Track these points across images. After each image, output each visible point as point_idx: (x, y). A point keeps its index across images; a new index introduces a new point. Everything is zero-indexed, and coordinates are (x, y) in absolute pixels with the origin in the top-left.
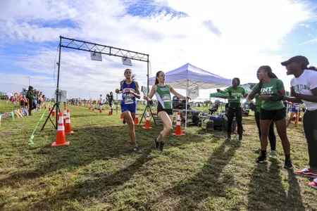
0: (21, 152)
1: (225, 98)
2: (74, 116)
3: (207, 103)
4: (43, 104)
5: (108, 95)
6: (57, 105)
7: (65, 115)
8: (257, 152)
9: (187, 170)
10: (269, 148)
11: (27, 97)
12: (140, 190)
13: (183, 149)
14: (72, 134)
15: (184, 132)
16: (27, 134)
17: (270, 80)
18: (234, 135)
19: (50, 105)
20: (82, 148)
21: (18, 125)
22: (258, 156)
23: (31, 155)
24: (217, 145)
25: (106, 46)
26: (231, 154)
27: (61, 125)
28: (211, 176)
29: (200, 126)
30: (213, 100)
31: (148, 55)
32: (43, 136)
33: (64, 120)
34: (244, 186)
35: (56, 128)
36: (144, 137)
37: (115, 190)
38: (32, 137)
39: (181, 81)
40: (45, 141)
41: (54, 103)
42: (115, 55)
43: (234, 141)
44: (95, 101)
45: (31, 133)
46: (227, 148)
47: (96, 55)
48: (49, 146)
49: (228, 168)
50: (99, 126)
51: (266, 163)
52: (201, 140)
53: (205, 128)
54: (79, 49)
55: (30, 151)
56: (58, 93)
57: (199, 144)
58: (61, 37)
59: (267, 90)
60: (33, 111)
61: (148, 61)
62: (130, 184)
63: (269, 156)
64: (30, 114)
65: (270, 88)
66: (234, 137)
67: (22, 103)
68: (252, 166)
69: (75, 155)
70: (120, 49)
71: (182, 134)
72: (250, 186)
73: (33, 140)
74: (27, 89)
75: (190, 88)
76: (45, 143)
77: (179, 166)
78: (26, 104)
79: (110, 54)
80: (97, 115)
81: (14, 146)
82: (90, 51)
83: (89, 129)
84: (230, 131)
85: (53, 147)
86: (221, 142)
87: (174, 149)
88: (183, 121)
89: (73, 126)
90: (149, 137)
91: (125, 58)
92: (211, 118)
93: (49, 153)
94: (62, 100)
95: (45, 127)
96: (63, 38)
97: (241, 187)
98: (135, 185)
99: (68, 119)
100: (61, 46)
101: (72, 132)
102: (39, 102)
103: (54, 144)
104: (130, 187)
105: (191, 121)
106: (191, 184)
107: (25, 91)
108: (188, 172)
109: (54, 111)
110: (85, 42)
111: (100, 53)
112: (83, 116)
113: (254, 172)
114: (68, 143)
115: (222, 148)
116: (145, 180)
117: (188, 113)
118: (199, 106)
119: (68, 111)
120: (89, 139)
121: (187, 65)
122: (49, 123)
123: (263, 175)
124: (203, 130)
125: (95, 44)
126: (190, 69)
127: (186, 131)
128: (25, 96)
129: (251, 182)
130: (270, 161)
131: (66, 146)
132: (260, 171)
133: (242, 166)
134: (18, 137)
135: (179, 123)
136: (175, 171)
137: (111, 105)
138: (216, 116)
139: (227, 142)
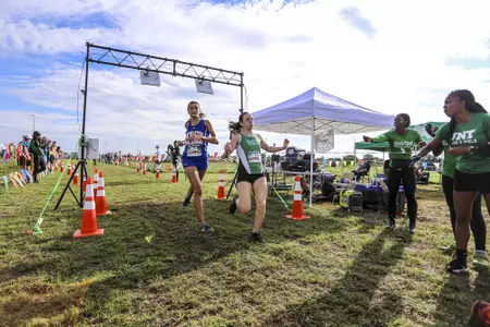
0: (22, 248)
1: (383, 150)
2: (112, 184)
3: (349, 159)
4: (57, 163)
5: (170, 147)
6: (82, 163)
7: (96, 182)
8: (447, 252)
9: (316, 283)
10: (471, 245)
11: (30, 151)
12: (230, 318)
13: (307, 243)
14: (108, 215)
15: (307, 214)
16: (31, 215)
17: (470, 117)
18: (402, 219)
19: (69, 165)
20: (127, 240)
21: (16, 199)
22: (449, 259)
23: (39, 253)
24: (368, 238)
25: (166, 60)
26: (396, 255)
27: (89, 199)
28: (360, 295)
29: (337, 201)
30: (361, 154)
31: (241, 74)
32: (58, 219)
33: (95, 191)
34: (425, 316)
35: (81, 205)
36: (236, 222)
37: (186, 318)
38: (40, 221)
39: (300, 120)
40: (62, 227)
41: (76, 162)
42: (183, 75)
43: (400, 229)
44: (147, 158)
45: (37, 214)
46: (388, 244)
47: (150, 76)
48: (69, 237)
49: (391, 281)
50: (155, 201)
51: (467, 274)
52: (339, 228)
53: (346, 205)
54: (119, 65)
55: (37, 246)
56: (85, 144)
57: (336, 235)
58: (89, 45)
59: (465, 135)
60: (41, 175)
61: (241, 85)
62: (211, 307)
63: (472, 261)
64: (35, 180)
65: (470, 132)
66: (401, 223)
67: (22, 162)
68: (440, 278)
69: (113, 253)
70: (191, 65)
71: (304, 217)
72: (437, 317)
73: (41, 227)
74: (31, 137)
75: (317, 133)
76: (61, 232)
77: (299, 276)
78: (29, 163)
79: (174, 74)
80: (151, 182)
81: (9, 236)
82: (138, 68)
83: (136, 207)
84: (393, 213)
85: (76, 238)
86: (377, 231)
87: (290, 244)
88: (306, 193)
89: (109, 201)
90: (245, 221)
91: (201, 80)
92: (358, 188)
93: (68, 249)
94: (91, 156)
95: (62, 204)
96: (92, 46)
97: (419, 318)
98: (221, 309)
99: (101, 188)
100: (88, 60)
101: (109, 212)
102: (51, 159)
103: (77, 233)
104: (212, 312)
105: (320, 192)
106: (324, 309)
107: (26, 139)
108: (318, 286)
109: (78, 174)
110: (129, 53)
111: (157, 71)
112: (127, 183)
113: (443, 291)
114: (102, 231)
115: (379, 242)
116: (238, 300)
117: (315, 177)
118: (334, 165)
119: (101, 176)
120: (138, 224)
121: (312, 91)
122: (68, 196)
123: (461, 296)
124: (343, 209)
125: (148, 56)
126: (317, 98)
127: (312, 212)
128: (26, 149)
129: (438, 309)
130: (475, 269)
131: (99, 237)
132: (457, 289)
133: (418, 279)
134: (16, 220)
135: (298, 197)
136: (293, 286)
137: (175, 163)
138: (368, 185)
139: (389, 232)
